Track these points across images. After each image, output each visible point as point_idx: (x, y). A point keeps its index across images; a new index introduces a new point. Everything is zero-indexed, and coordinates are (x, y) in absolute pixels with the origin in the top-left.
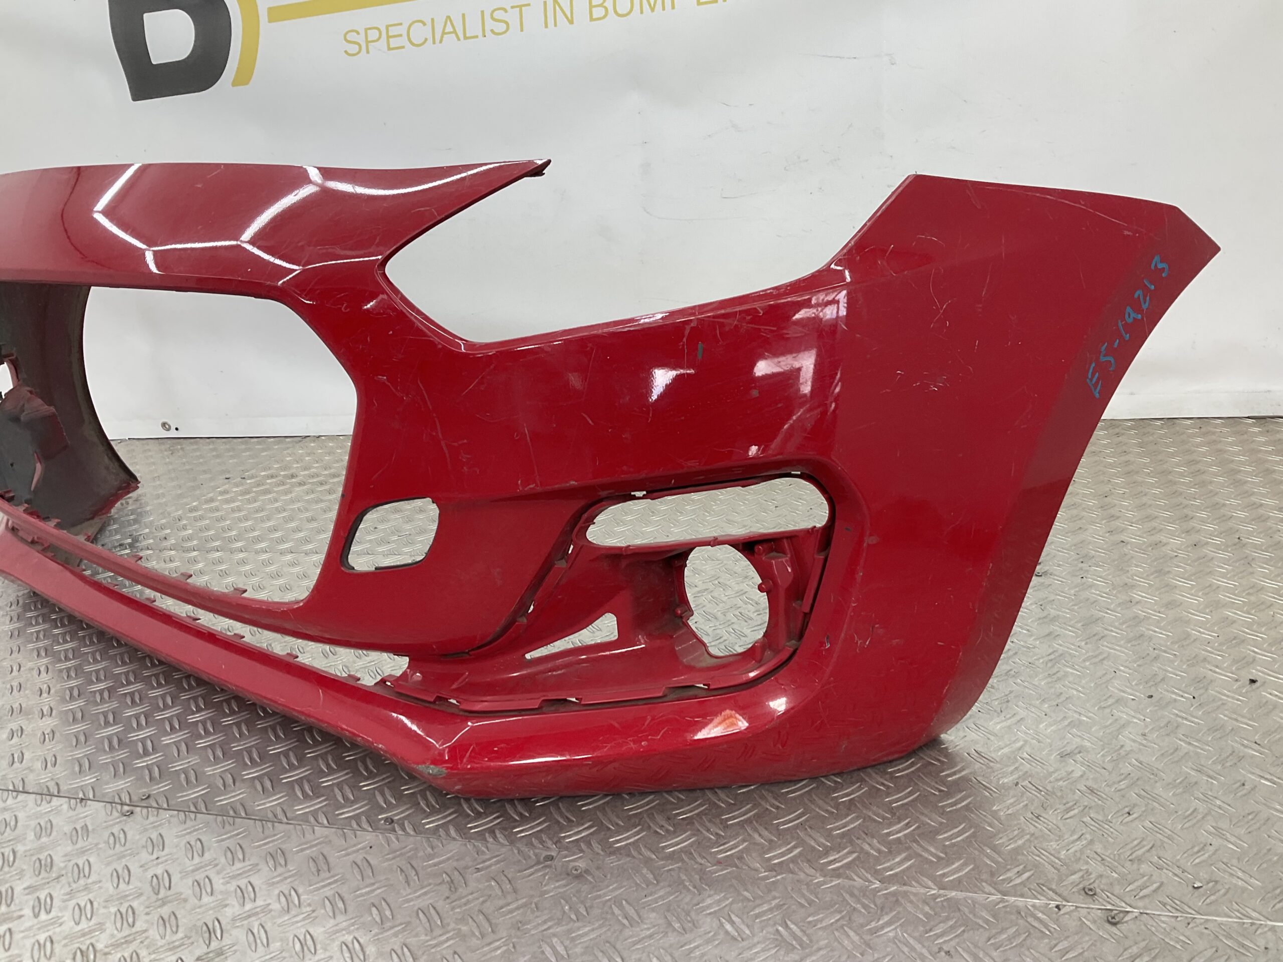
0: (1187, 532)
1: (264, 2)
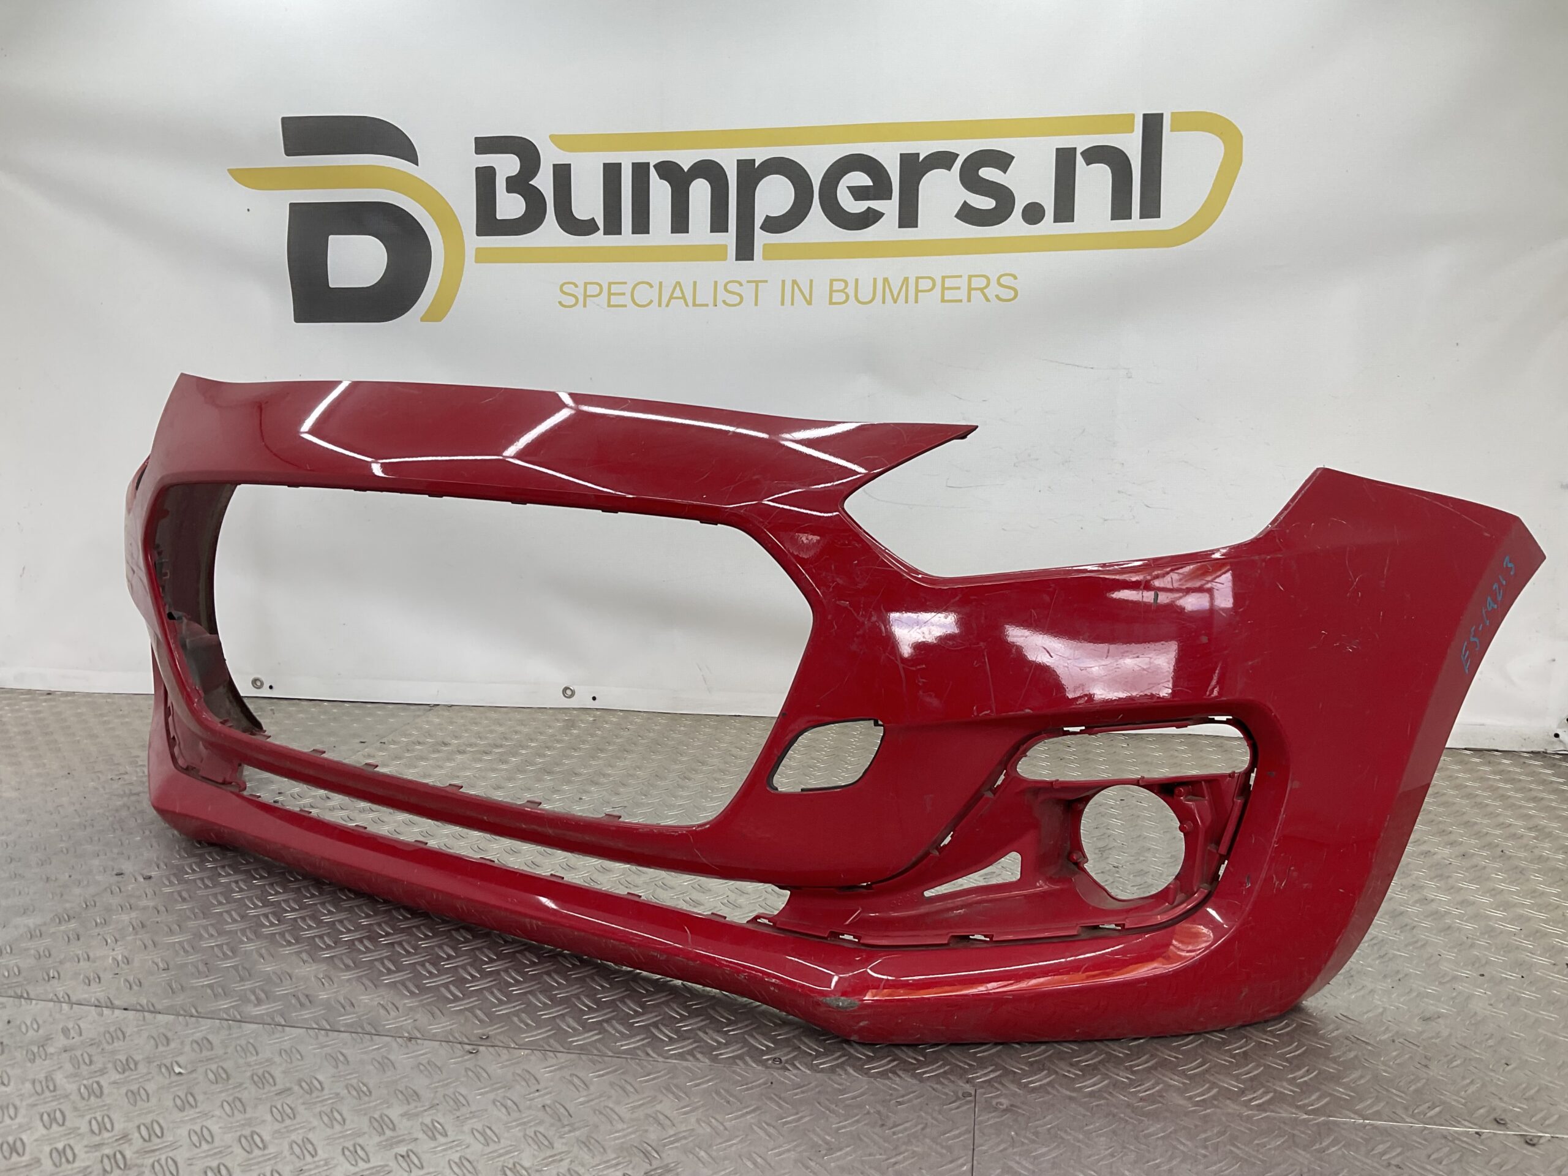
0: (1452, 844)
1: (473, 242)
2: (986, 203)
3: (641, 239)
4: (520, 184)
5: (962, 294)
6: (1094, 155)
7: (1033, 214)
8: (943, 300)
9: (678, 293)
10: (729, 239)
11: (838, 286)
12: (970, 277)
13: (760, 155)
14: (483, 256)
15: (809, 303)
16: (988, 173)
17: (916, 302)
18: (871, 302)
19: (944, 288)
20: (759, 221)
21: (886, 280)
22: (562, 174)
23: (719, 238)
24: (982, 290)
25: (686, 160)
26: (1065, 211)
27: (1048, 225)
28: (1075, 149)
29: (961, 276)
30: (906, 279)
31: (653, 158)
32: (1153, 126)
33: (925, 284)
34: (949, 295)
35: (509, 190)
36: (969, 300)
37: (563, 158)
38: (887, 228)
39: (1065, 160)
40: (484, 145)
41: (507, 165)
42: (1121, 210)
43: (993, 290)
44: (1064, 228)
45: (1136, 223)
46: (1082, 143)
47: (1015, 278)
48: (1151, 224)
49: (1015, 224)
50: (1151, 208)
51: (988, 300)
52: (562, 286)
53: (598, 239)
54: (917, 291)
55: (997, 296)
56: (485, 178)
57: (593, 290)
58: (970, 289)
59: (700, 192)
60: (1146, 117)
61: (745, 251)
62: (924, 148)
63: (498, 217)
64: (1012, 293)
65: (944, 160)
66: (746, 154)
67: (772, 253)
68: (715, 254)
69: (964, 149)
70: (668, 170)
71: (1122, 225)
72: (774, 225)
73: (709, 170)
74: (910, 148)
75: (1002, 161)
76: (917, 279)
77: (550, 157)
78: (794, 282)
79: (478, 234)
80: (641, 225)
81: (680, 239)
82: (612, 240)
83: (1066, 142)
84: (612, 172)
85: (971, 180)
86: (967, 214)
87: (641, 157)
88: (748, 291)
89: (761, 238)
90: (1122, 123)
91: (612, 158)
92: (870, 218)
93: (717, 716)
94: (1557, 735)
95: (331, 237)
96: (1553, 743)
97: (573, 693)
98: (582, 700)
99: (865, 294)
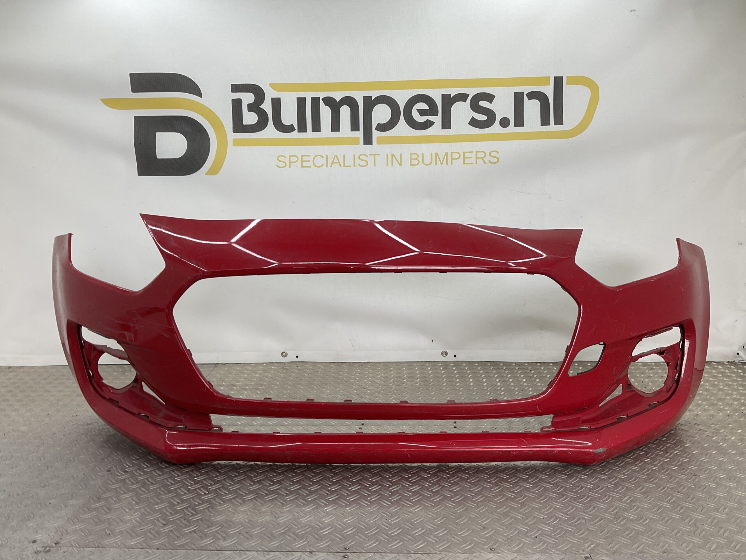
1: (231, 136)
2: (483, 118)
3: (316, 135)
4: (254, 107)
5: (473, 160)
6: (532, 95)
7: (505, 123)
8: (464, 163)
9: (336, 161)
10: (360, 134)
11: (414, 157)
12: (477, 152)
13: (374, 94)
14: (236, 143)
15: (400, 165)
16: (483, 104)
17: (452, 164)
18: (430, 164)
19: (464, 158)
20: (374, 126)
21: (437, 154)
22: (276, 103)
23: (355, 134)
24: (482, 158)
25: (338, 96)
26: (519, 121)
27: (512, 128)
28: (523, 92)
29: (472, 152)
30: (446, 153)
31: (322, 95)
32: (558, 82)
33: (455, 156)
34: (467, 161)
35: (249, 110)
36: (476, 163)
37: (276, 95)
38: (436, 129)
39: (519, 98)
40: (236, 88)
41: (248, 98)
42: (545, 121)
43: (487, 159)
44: (519, 129)
45: (552, 127)
46: (526, 90)
47: (498, 153)
48: (559, 128)
49: (496, 128)
50: (559, 120)
51: (485, 163)
52: (278, 157)
53: (295, 134)
54: (452, 159)
55: (489, 161)
56: (237, 104)
57: (294, 159)
58: (477, 158)
59: (345, 112)
60: (556, 78)
61: (368, 140)
62: (453, 92)
63: (244, 123)
64: (497, 160)
65: (462, 97)
66: (367, 94)
67: (381, 141)
68: (354, 141)
69: (472, 92)
70: (328, 101)
71: (546, 128)
72: (382, 128)
73: (350, 101)
74: (446, 91)
75: (490, 98)
76: (452, 153)
77: (270, 94)
78: (393, 155)
79: (234, 132)
80: (316, 127)
81: (336, 134)
82: (302, 135)
83: (519, 89)
84: (301, 102)
85: (475, 106)
86: (474, 123)
87: (315, 95)
88: (370, 159)
89: (376, 134)
90: (544, 81)
91: (301, 95)
92: (428, 125)
93: (359, 362)
94: (738, 354)
95: (157, 133)
96: (737, 357)
97: (287, 355)
98: (291, 358)
99: (427, 160)
